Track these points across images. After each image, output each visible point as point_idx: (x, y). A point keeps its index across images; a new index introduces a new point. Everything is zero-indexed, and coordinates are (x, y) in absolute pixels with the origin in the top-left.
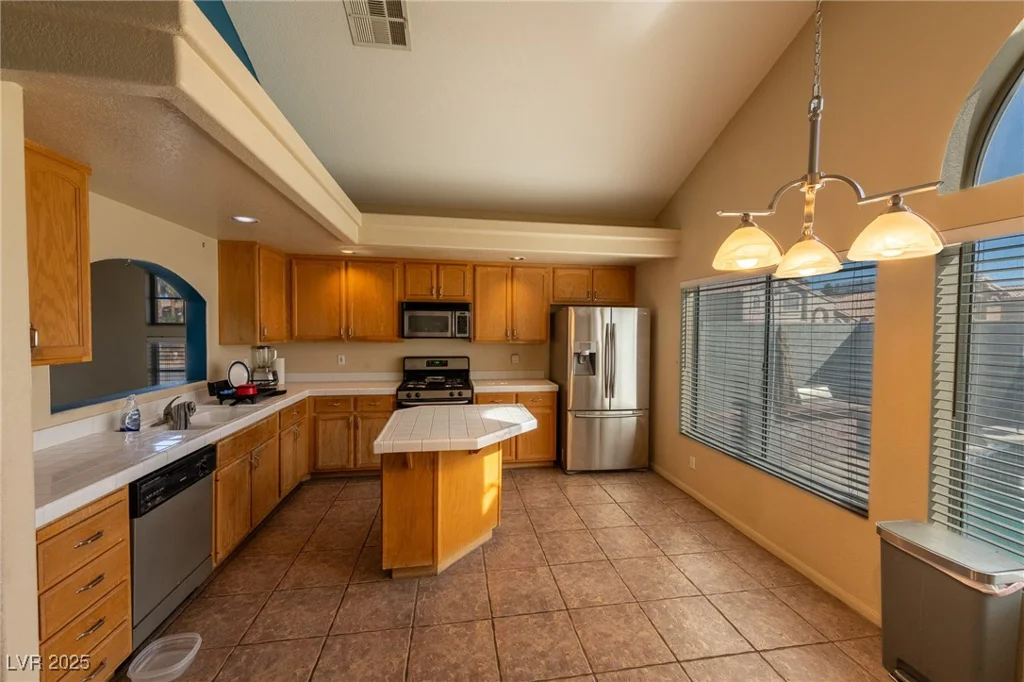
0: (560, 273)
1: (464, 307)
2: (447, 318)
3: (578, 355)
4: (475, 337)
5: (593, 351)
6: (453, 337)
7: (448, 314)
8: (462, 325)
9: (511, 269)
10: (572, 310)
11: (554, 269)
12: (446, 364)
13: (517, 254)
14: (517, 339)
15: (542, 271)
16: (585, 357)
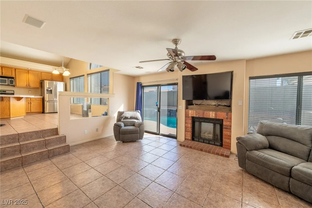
0: (42, 73)
1: (13, 78)
2: (6, 80)
3: (47, 90)
4: (16, 85)
5: (51, 89)
6: (8, 85)
7: (7, 79)
8: (12, 82)
9: (28, 71)
10: (45, 81)
11: (41, 72)
12: (5, 92)
13: (29, 68)
14: (30, 87)
15: (38, 73)
16: (49, 91)
